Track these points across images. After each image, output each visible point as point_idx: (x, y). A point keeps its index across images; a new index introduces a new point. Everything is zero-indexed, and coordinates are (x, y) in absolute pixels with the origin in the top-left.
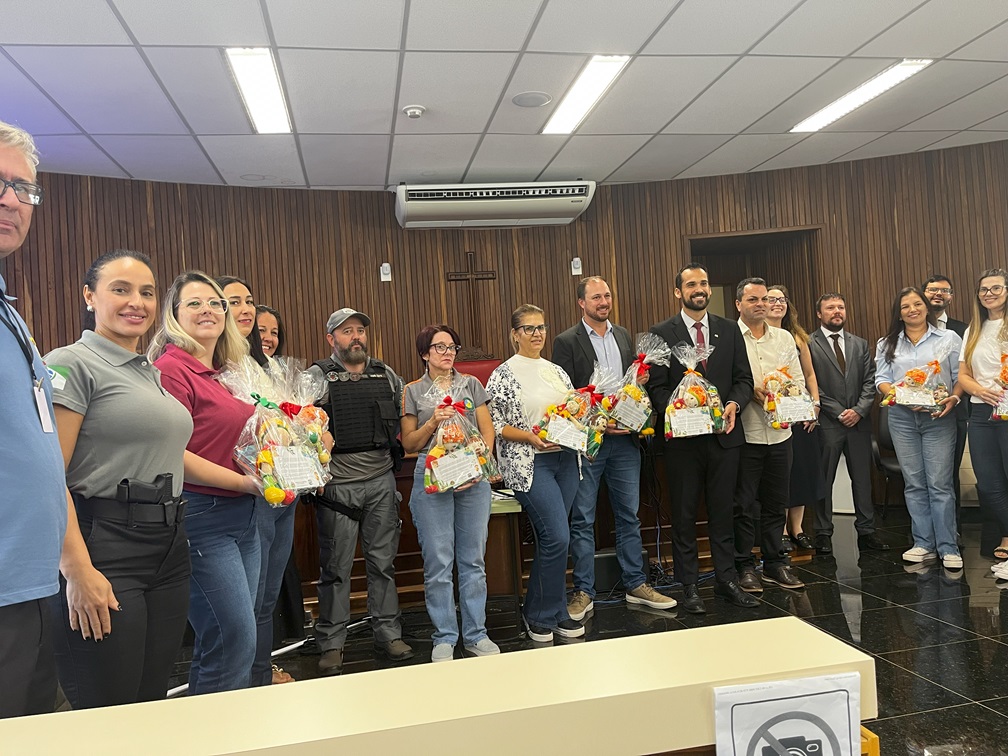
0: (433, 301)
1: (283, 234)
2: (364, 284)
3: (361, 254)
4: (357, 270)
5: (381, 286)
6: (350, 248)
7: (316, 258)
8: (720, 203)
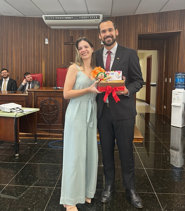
0: (60, 50)
1: (19, 29)
2: (40, 44)
3: (40, 36)
4: (39, 40)
5: (45, 45)
6: (37, 34)
7: (27, 37)
8: (149, 23)
